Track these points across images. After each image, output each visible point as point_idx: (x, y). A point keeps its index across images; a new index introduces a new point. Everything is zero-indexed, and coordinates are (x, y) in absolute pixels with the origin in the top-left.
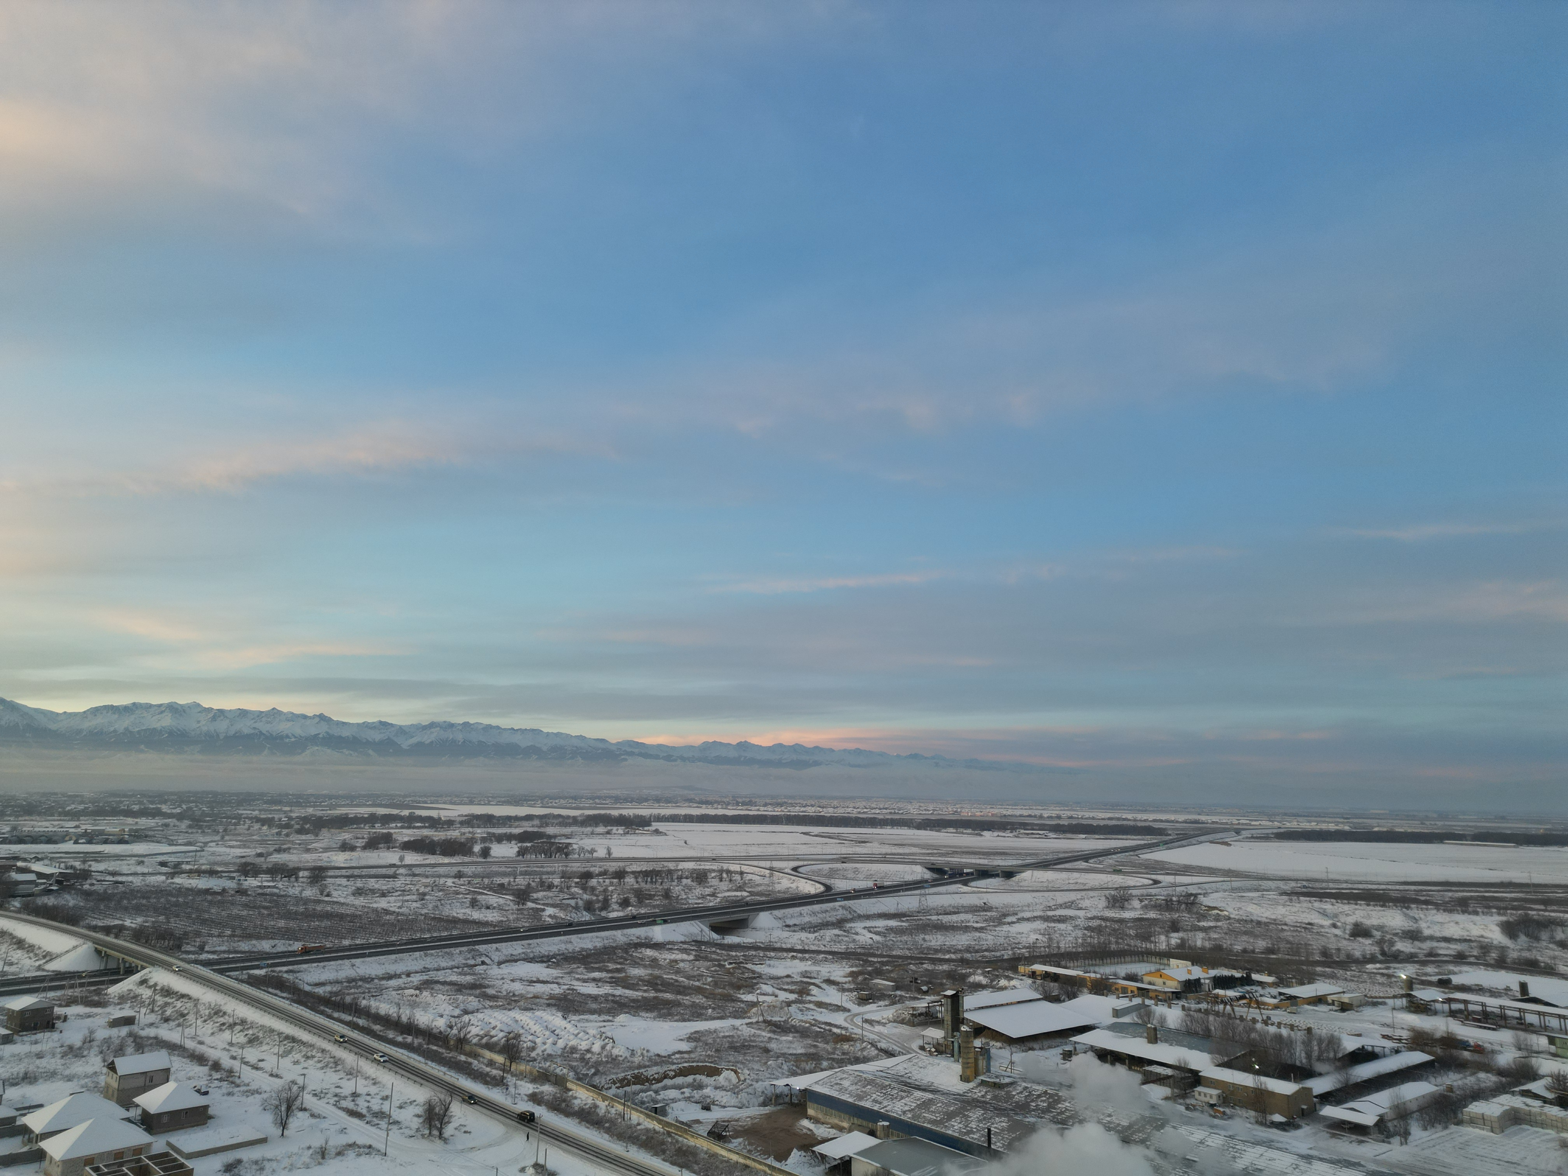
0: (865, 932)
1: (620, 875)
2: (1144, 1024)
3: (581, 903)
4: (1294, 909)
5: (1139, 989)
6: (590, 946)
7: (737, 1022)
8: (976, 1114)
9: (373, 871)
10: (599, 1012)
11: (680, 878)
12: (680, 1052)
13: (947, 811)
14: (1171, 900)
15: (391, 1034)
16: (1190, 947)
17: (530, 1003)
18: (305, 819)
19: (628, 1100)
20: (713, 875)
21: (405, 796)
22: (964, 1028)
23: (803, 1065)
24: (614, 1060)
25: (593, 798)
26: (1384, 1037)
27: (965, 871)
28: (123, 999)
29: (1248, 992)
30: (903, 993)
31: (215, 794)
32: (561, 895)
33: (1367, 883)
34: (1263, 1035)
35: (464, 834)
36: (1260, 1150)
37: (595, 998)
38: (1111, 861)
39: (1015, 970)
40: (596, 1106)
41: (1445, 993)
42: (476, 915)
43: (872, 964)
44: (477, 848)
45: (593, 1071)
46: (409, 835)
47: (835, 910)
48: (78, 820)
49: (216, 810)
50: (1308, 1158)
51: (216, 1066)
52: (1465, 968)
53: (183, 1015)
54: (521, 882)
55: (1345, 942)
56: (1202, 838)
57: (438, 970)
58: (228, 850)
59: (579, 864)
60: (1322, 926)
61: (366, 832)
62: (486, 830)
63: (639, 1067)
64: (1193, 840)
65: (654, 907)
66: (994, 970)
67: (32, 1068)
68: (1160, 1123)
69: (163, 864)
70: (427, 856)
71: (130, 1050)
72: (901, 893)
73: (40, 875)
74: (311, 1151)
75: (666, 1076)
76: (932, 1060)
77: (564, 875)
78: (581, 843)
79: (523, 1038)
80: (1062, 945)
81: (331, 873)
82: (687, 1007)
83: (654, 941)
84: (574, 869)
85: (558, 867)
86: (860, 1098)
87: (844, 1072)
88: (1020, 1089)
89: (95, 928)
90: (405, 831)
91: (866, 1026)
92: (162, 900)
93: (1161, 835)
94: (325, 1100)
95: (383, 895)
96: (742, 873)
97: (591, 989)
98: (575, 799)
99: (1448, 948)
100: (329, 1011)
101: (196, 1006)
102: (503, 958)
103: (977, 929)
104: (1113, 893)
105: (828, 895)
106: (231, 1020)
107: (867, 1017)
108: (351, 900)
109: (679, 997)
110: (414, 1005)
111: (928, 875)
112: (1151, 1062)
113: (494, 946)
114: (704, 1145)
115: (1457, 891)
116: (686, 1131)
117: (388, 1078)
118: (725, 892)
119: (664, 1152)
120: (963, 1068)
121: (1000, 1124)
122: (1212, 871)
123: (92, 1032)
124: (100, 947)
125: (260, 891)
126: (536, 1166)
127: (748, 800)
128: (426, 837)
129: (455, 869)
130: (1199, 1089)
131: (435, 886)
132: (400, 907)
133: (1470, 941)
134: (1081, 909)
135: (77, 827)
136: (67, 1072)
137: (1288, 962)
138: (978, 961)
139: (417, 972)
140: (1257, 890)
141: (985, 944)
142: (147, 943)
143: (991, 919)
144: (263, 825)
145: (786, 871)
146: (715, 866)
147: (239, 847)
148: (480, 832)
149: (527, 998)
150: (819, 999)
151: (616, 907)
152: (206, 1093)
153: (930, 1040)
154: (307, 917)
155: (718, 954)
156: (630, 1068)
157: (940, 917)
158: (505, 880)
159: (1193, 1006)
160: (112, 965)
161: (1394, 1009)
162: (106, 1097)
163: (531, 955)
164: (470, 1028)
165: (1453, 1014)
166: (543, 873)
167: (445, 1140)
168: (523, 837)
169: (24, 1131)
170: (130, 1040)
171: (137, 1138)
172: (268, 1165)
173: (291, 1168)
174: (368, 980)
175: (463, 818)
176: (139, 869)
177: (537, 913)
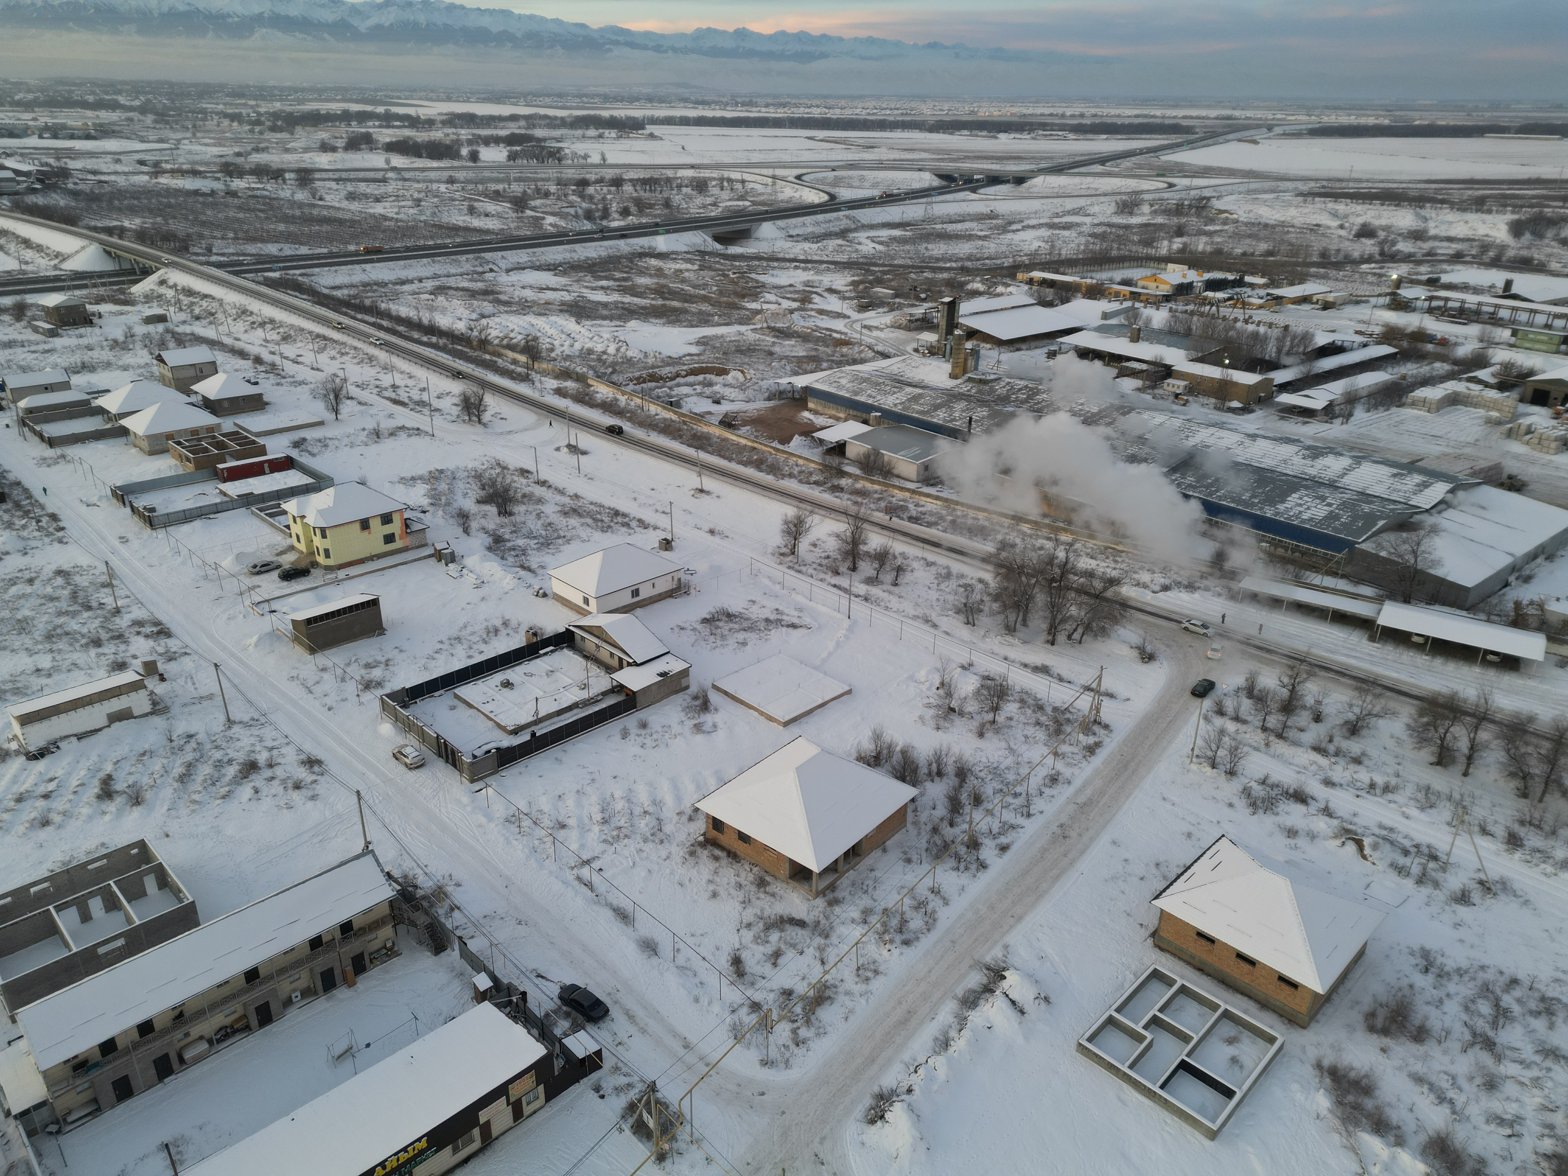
0: (868, 242)
1: (617, 182)
2: (1130, 326)
3: (580, 212)
4: (1306, 211)
5: (1132, 293)
6: (594, 255)
7: (743, 328)
8: (959, 406)
9: (361, 175)
10: (611, 318)
11: (680, 187)
12: (689, 355)
13: (962, 111)
14: (1183, 204)
15: (416, 335)
16: (1191, 252)
17: (544, 309)
18: (276, 115)
19: (645, 394)
20: (714, 183)
21: (376, 90)
22: (957, 332)
23: (805, 366)
24: (629, 361)
25: (580, 96)
26: (1357, 332)
27: (975, 177)
28: (149, 298)
29: (1237, 294)
30: (902, 301)
31: (171, 85)
32: (560, 204)
33: (1389, 181)
34: (1240, 333)
35: (448, 135)
36: (1212, 430)
37: (605, 305)
38: (1128, 164)
39: (1013, 277)
40: (617, 400)
41: (1430, 291)
42: (476, 223)
43: (873, 273)
44: (464, 151)
45: (610, 370)
46: (389, 135)
47: (839, 219)
48: (33, 112)
49: (177, 104)
50: (1253, 437)
51: (258, 360)
52: (1458, 267)
53: (212, 314)
54: (517, 189)
55: (1347, 243)
56: (1230, 136)
57: (448, 276)
58: (204, 148)
59: (573, 171)
60: (1329, 228)
61: (343, 132)
62: (470, 131)
63: (653, 367)
64: (1221, 139)
65: (655, 216)
66: (993, 277)
67: (86, 359)
68: (1126, 410)
69: (142, 163)
70: (414, 159)
71: (172, 344)
72: (907, 202)
73: (17, 172)
74: (366, 432)
75: (678, 375)
76: (924, 360)
77: (559, 182)
78: (573, 147)
79: (541, 340)
80: (1063, 252)
81: (317, 175)
82: (694, 314)
83: (658, 251)
84: (570, 176)
85: (552, 172)
86: (856, 393)
87: (842, 372)
88: (1003, 384)
89: (95, 229)
90: (384, 131)
91: (865, 331)
92: (153, 201)
93: (1187, 133)
94: (368, 391)
95: (378, 200)
96: (743, 182)
97: (599, 297)
98: (560, 97)
99: (1449, 248)
100: (353, 313)
101: (221, 305)
102: (510, 266)
103: (980, 238)
104: (1124, 197)
105: (832, 204)
106: (260, 319)
107: (865, 323)
108: (345, 204)
109: (686, 305)
110: (432, 309)
111: (936, 182)
112: (1129, 359)
113: (500, 254)
114: (717, 431)
115: (1478, 189)
116: (699, 421)
117: (422, 374)
118: (727, 202)
119: (681, 437)
120: (953, 367)
121: (981, 412)
122: (1231, 173)
123: (130, 328)
124: (108, 249)
125: (250, 193)
126: (569, 446)
127: (747, 99)
128: (409, 137)
129: (445, 175)
130: (1169, 381)
131: (428, 192)
132: (397, 213)
133: (1473, 240)
134: (1089, 215)
135: (34, 119)
136: (120, 363)
137: (1284, 264)
138: (978, 269)
139: (428, 278)
140: (1273, 191)
141: (986, 252)
142: (152, 245)
143: (997, 227)
144: (232, 121)
145: (790, 179)
146: (715, 174)
147: (214, 145)
148: (465, 133)
149: (539, 304)
150: (821, 307)
151: (616, 216)
152: (256, 383)
153: (924, 343)
154: (305, 221)
155: (722, 264)
156: (645, 368)
157: (945, 226)
158: (500, 187)
159: (1181, 308)
160: (127, 266)
161: (1375, 306)
162: (165, 385)
163: (538, 263)
164: (489, 331)
165: (1430, 311)
166: (536, 180)
167: (485, 425)
168: (511, 140)
169: (101, 411)
170: (169, 336)
171: (205, 419)
172: (330, 443)
173: (352, 445)
174: (383, 284)
175: (445, 117)
176: (119, 168)
177: (537, 222)
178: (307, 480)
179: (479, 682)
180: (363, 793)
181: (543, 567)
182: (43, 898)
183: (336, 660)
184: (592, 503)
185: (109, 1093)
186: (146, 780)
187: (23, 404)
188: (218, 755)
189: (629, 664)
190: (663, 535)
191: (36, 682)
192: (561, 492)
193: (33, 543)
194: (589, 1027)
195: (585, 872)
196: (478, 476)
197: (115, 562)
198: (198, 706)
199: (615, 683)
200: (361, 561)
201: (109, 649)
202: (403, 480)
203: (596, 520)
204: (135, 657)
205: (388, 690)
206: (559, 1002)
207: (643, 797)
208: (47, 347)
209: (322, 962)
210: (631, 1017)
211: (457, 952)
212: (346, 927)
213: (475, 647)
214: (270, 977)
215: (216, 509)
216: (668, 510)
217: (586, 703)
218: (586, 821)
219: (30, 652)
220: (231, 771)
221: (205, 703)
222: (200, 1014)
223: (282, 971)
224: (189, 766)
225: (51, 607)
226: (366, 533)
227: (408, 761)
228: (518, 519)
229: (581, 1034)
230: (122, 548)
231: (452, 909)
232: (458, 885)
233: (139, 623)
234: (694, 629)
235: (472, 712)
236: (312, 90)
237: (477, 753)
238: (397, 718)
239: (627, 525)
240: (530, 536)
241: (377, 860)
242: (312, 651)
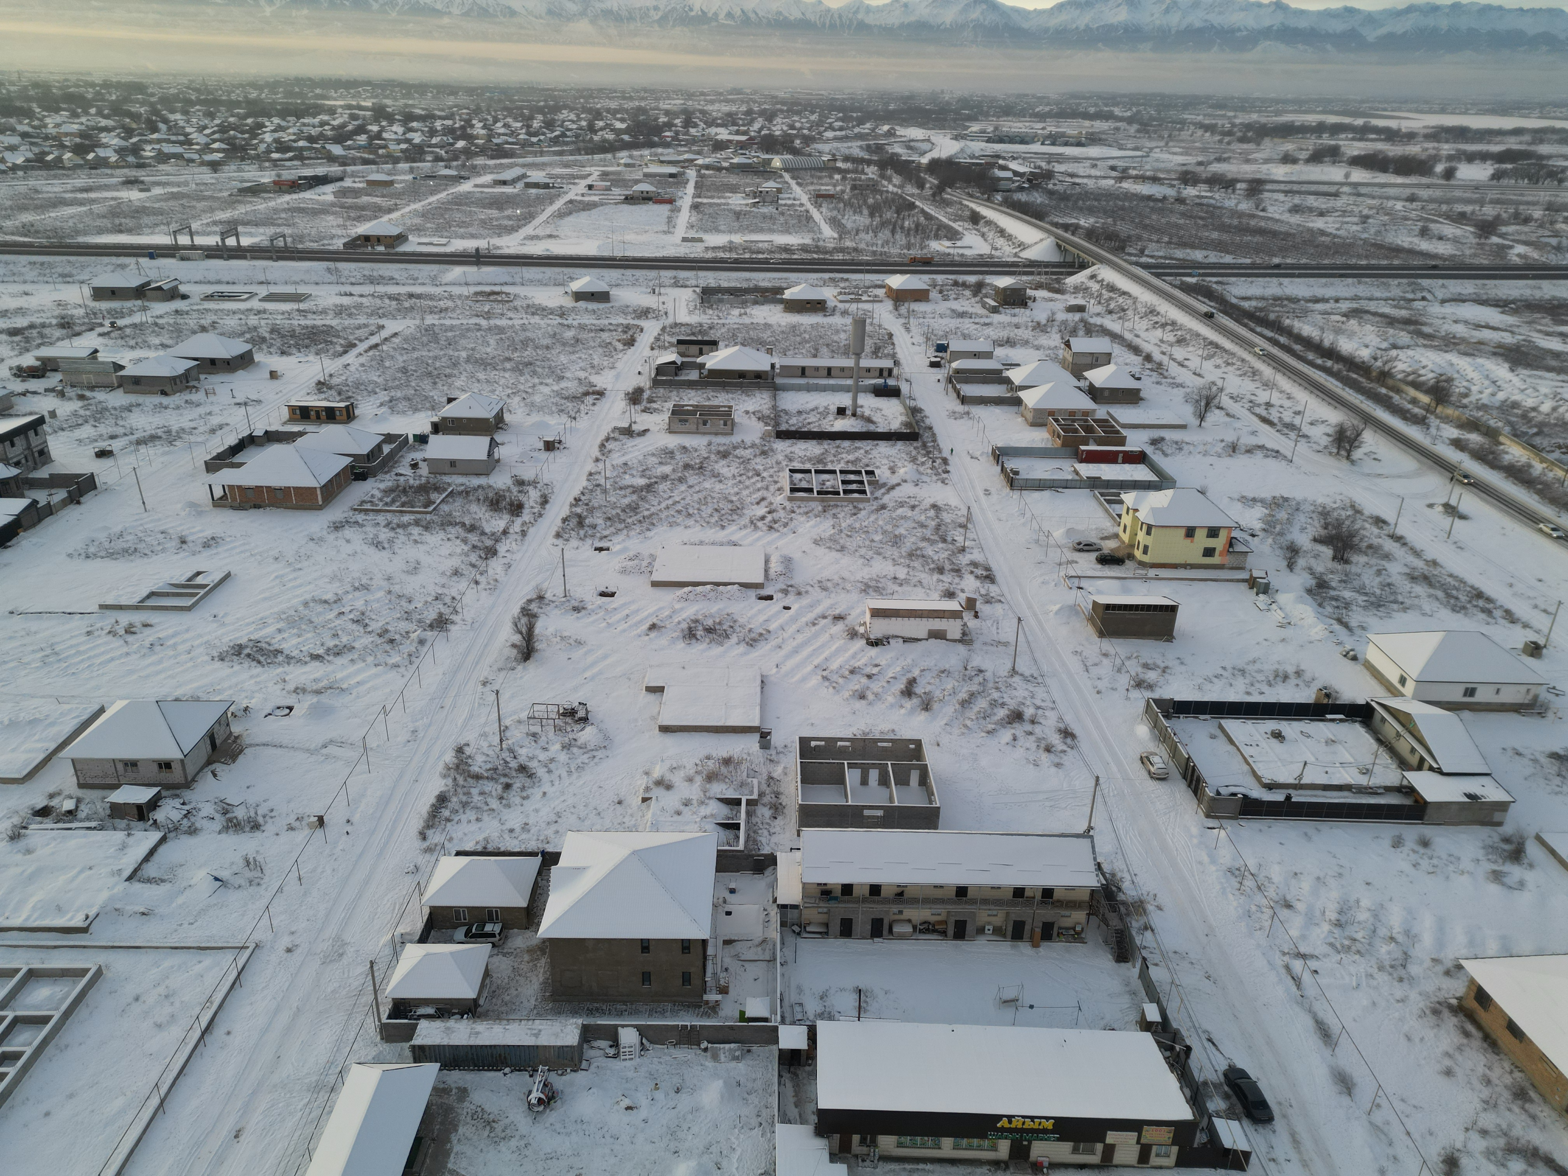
9: (1313, 188)
10: (1558, 371)
15: (1311, 356)
17: (1472, 349)
18: (1248, 127)
21: (1362, 102)
28: (1077, 289)
32: (1540, 232)
35: (1427, 149)
37: (1557, 355)
40: (1530, 466)
42: (1425, 245)
44: (1439, 168)
45: (1535, 430)
46: (1359, 148)
48: (1045, 122)
49: (1163, 115)
51: (1148, 358)
53: (1124, 310)
54: (1489, 212)
57: (1370, 299)
58: (1170, 157)
61: (1311, 143)
62: (1455, 146)
67: (1012, 335)
69: (1113, 168)
70: (1378, 174)
71: (1081, 333)
73: (1015, 173)
74: (1224, 444)
77: (1549, 207)
79: (1456, 383)
81: (1269, 187)
85: (1543, 195)
89: (1056, 225)
90: (1356, 143)
92: (1111, 203)
94: (1241, 404)
95: (1322, 214)
97: (1553, 344)
100: (1252, 325)
101: (1134, 303)
102: (1448, 296)
106: (1163, 320)
108: (1286, 217)
110: (1338, 331)
113: (1441, 281)
117: (1303, 397)
123: (1053, 314)
124: (1060, 243)
125: (1198, 201)
126: (1447, 505)
128: (1380, 151)
129: (1408, 192)
131: (1380, 209)
132: (1337, 229)
135: (1043, 128)
136: (1036, 343)
139: (1346, 299)
142: (1097, 243)
144: (1206, 132)
147: (1181, 154)
148: (1447, 148)
149: (1469, 343)
152: (1139, 379)
154: (1240, 231)
158: (1468, 209)
160: (1069, 259)
162: (1064, 367)
163: (1485, 297)
164: (1396, 363)
166: (1519, 203)
167: (1353, 462)
168: (1500, 158)
169: (1008, 381)
170: (1081, 325)
171: (1084, 403)
172: (1185, 447)
173: (1205, 454)
174: (1294, 300)
175: (1429, 131)
176: (1094, 172)
177: (1502, 250)
178: (1150, 477)
179: (1249, 722)
180: (1101, 781)
181: (1363, 628)
182: (843, 753)
183: (1119, 650)
184: (1451, 575)
185: (836, 927)
186: (938, 694)
187: (955, 365)
188: (996, 695)
189: (1431, 769)
190: (1532, 637)
191: (892, 587)
192: (1417, 553)
193: (925, 478)
194: (1246, 1122)
195: (1297, 965)
196: (1324, 513)
197: (975, 510)
198: (994, 649)
199: (1405, 783)
200: (1175, 566)
201: (947, 578)
202: (1243, 499)
203: (1449, 596)
204: (963, 591)
205: (1156, 696)
206: (1222, 1079)
207: (1395, 919)
208: (987, 321)
209: (1019, 912)
210: (1296, 1142)
211: (1136, 971)
212: (1048, 893)
213: (1257, 685)
214: (973, 902)
215: (1066, 485)
216: (1552, 609)
217: (1361, 790)
218: (1318, 913)
219: (895, 563)
220: (1002, 713)
221: (1001, 648)
222: (914, 901)
223: (985, 901)
224: (972, 695)
225: (919, 532)
226: (1189, 540)
227: (1152, 769)
228: (1354, 569)
229: (1235, 1125)
230: (983, 498)
231: (1146, 928)
232: (1159, 908)
233: (974, 564)
234: (1535, 761)
235: (1231, 748)
236: (1294, 102)
237: (1222, 791)
238: (1155, 725)
239: (1489, 612)
240: (1361, 590)
241: (1093, 847)
242: (1102, 634)
